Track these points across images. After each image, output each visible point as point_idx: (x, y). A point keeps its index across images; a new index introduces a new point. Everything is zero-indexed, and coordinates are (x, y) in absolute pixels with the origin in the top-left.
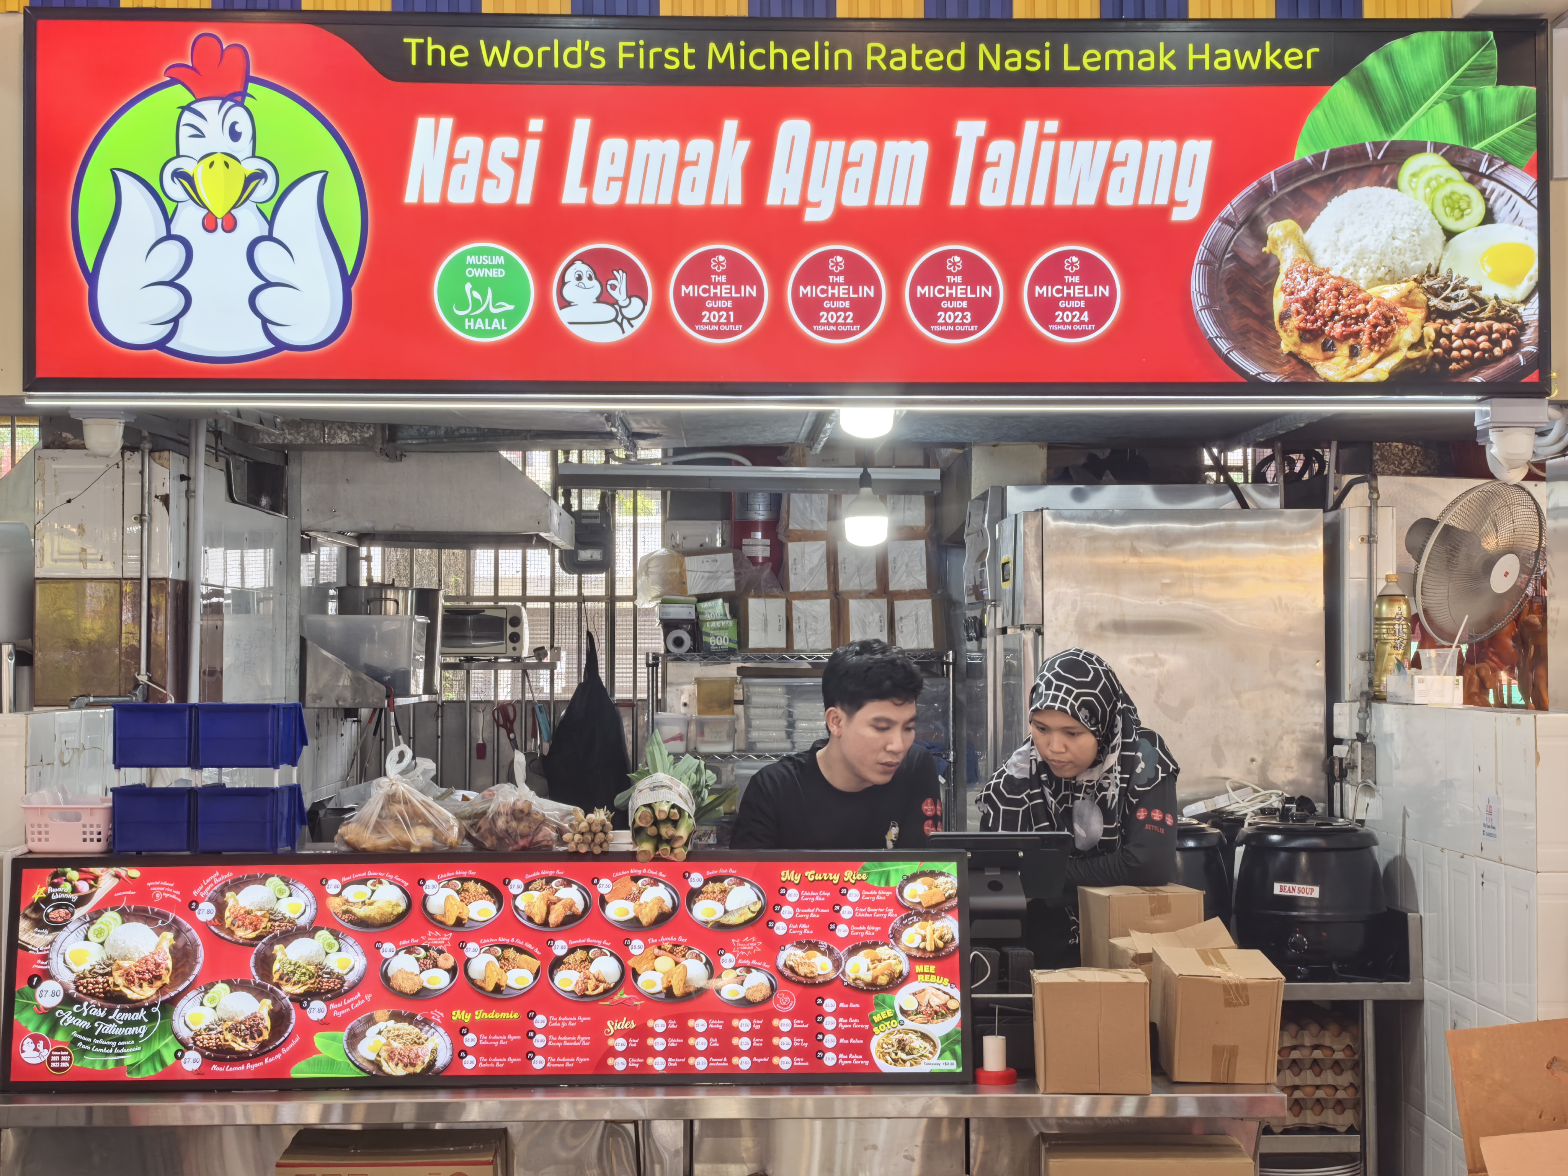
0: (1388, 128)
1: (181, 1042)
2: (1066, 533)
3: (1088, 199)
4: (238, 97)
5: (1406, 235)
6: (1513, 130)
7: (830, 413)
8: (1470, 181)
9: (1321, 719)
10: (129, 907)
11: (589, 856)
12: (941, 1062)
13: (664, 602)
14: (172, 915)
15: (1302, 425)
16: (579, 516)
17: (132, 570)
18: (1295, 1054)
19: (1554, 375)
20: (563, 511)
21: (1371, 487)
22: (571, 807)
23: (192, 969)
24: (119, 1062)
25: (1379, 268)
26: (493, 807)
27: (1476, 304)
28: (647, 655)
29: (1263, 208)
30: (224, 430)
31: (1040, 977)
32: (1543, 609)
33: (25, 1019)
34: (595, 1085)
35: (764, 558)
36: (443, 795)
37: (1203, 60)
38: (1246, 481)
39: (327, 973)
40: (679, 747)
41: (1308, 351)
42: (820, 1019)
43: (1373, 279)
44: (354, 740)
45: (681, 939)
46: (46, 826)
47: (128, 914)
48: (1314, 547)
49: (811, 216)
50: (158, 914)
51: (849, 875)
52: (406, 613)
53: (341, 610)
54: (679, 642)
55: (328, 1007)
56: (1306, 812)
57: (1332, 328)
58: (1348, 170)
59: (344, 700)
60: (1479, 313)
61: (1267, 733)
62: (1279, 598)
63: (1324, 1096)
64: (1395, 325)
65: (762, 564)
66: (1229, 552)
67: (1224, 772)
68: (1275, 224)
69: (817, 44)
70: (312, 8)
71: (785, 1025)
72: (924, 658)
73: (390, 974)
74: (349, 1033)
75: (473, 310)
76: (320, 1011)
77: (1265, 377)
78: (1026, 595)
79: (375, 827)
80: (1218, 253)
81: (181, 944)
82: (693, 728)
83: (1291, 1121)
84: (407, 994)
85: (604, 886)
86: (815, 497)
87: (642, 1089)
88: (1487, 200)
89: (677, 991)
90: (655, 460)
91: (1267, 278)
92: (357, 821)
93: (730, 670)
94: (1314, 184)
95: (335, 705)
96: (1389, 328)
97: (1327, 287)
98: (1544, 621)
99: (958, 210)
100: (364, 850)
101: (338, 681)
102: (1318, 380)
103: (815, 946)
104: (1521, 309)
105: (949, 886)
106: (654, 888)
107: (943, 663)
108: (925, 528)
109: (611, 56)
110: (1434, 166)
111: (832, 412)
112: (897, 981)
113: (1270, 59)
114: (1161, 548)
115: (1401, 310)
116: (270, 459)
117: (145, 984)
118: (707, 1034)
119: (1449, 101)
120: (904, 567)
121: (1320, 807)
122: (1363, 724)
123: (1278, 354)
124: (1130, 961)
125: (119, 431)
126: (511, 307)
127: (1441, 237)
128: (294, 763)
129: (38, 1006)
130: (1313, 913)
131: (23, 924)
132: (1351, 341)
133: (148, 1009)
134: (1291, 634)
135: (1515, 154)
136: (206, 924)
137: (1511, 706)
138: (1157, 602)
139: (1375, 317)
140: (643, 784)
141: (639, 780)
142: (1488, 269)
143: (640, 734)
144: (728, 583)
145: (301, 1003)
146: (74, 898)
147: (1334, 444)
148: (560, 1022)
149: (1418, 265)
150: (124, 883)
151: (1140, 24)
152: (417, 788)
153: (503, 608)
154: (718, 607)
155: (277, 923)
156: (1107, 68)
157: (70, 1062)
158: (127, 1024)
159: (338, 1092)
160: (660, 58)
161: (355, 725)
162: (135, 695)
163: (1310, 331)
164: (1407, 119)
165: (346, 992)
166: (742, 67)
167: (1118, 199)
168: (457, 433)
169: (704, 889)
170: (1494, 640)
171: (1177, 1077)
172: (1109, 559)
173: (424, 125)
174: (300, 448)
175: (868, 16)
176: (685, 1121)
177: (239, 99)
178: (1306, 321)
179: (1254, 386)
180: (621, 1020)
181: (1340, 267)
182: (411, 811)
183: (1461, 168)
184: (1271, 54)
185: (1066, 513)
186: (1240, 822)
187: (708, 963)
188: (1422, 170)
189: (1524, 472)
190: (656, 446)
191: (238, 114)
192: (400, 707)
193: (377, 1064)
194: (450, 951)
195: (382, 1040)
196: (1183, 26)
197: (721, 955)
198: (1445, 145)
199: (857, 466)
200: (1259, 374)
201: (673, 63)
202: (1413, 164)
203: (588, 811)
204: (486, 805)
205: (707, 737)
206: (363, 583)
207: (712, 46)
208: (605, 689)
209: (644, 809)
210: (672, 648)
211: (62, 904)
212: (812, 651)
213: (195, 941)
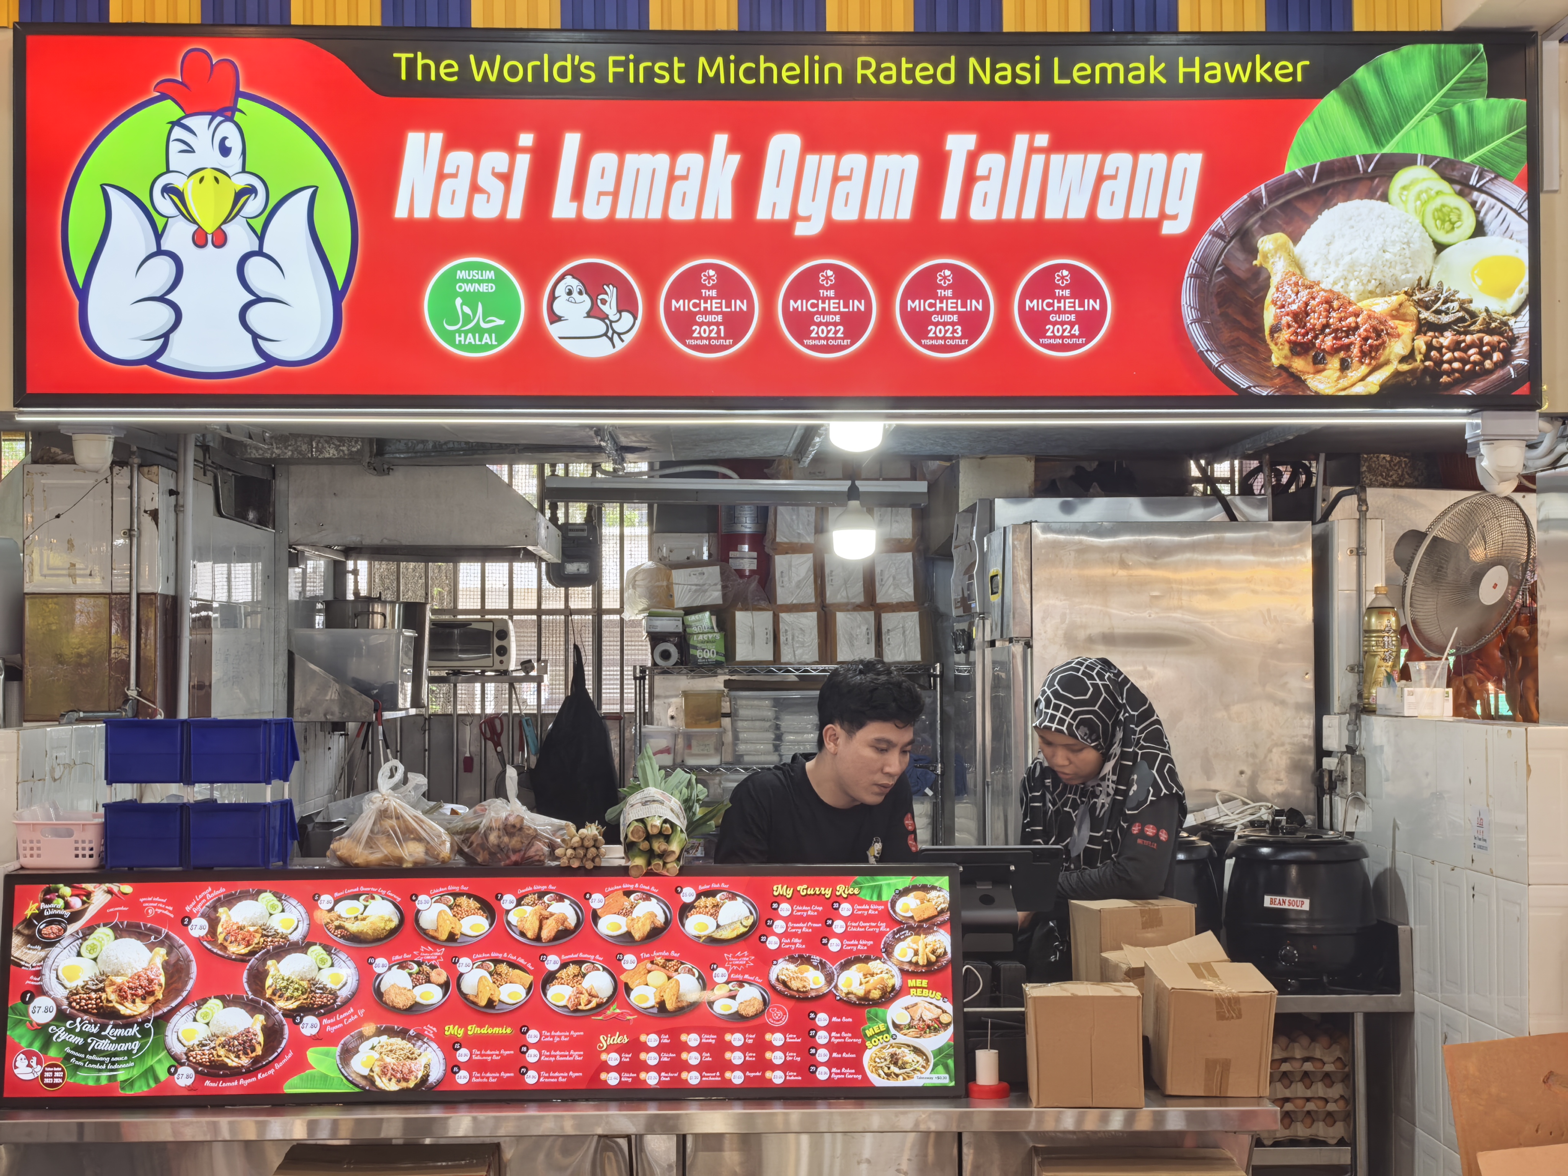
0: (1379, 142)
1: (175, 1058)
2: (1055, 546)
3: (1078, 212)
4: (228, 112)
5: (1398, 248)
6: (1504, 143)
7: (818, 427)
8: (1461, 194)
9: (1310, 731)
10: (122, 923)
11: (582, 871)
12: (934, 1076)
13: (651, 615)
14: (164, 931)
15: (1291, 438)
16: (566, 529)
17: (121, 585)
18: (1286, 1067)
19: (1545, 387)
20: (550, 525)
21: (1359, 500)
22: (564, 822)
23: (186, 984)
24: (112, 1078)
25: (1369, 281)
26: (485, 822)
27: (1467, 317)
28: (635, 667)
29: (1253, 221)
30: (211, 444)
31: (1033, 990)
32: (1533, 620)
33: (17, 1035)
34: (587, 1100)
35: (751, 571)
36: (432, 808)
37: (1193, 73)
38: (1233, 493)
39: (319, 989)
40: (667, 760)
41: (1299, 364)
42: (812, 1033)
43: (1364, 292)
44: (342, 753)
45: (673, 953)
46: (38, 842)
47: (121, 930)
48: (1303, 559)
49: (802, 230)
50: (151, 929)
51: (841, 890)
52: (393, 626)
53: (328, 624)
54: (666, 655)
55: (321, 1022)
56: (1295, 825)
57: (1323, 341)
58: (1338, 183)
59: (332, 714)
60: (1470, 326)
61: (1256, 746)
62: (1269, 611)
63: (1315, 1108)
64: (1386, 338)
65: (749, 576)
66: (1218, 564)
67: (1214, 785)
68: (1265, 237)
69: (806, 58)
70: (301, 23)
71: (777, 1039)
72: (911, 670)
73: (383, 989)
74: (342, 1049)
75: (463, 325)
76: (313, 1026)
77: (1256, 390)
78: (1014, 609)
79: (367, 842)
80: (1209, 266)
81: (173, 960)
82: (680, 741)
83: (1282, 1133)
84: (399, 1009)
85: (597, 901)
86: (803, 510)
87: (634, 1104)
88: (1477, 213)
89: (670, 1006)
90: (641, 473)
91: (1258, 291)
92: (349, 836)
93: (717, 683)
94: (1304, 197)
95: (323, 719)
96: (1380, 341)
97: (1317, 300)
98: (1533, 631)
99: (948, 224)
100: (357, 865)
101: (326, 695)
102: (1309, 393)
103: (807, 961)
104: (1511, 322)
105: (941, 900)
106: (647, 902)
107: (930, 675)
108: (913, 540)
109: (601, 70)
110: (1424, 179)
111: (821, 426)
112: (889, 996)
113: (1260, 72)
114: (1150, 560)
115: (1392, 323)
116: (258, 473)
117: (138, 1000)
118: (700, 1048)
119: (1440, 114)
120: (891, 579)
121: (1310, 819)
122: (1352, 735)
123: (1269, 368)
124: (1123, 976)
125: (109, 446)
126: (502, 322)
127: (1432, 250)
128: (286, 778)
129: (31, 1022)
130: (1304, 925)
131: (16, 940)
132: (1342, 354)
133: (141, 1024)
134: (1280, 646)
135: (1505, 166)
136: (199, 940)
137: (1499, 718)
138: (1146, 615)
139: (1366, 330)
140: (635, 798)
141: (631, 794)
142: (1479, 282)
143: (627, 746)
144: (715, 596)
145: (294, 1019)
146: (67, 913)
147: (1322, 456)
148: (553, 1037)
149: (1409, 278)
150: (116, 899)
151: (1130, 37)
152: (409, 803)
153: (490, 621)
154: (705, 619)
155: (270, 939)
156: (1097, 81)
157: (63, 1078)
158: (121, 1039)
159: (330, 1107)
160: (649, 72)
161: (342, 739)
162: (125, 710)
163: (1300, 344)
164: (1397, 132)
165: (339, 1007)
166: (732, 81)
167: (1108, 212)
168: (445, 447)
169: (696, 904)
170: (1481, 652)
171: (1171, 1089)
172: (1098, 572)
173: (414, 140)
174: (288, 462)
175: (858, 30)
176: (678, 1136)
177: (229, 114)
178: (1297, 334)
179: (1246, 399)
180: (613, 1035)
181: (1331, 280)
182: (402, 826)
183: (1451, 181)
184: (1261, 67)
185: (1054, 526)
186: (1230, 834)
187: (700, 977)
188: (1413, 182)
189: (1514, 484)
190: (642, 459)
191: (227, 129)
192: (388, 720)
193: (370, 1079)
194: (443, 966)
195: (376, 1056)
196: (1173, 39)
197: (713, 970)
198: (1435, 158)
199: (844, 478)
200: (1250, 387)
201: (663, 77)
202: (1403, 177)
203: (580, 826)
204: (478, 820)
205: (695, 750)
206: (350, 597)
207: (702, 60)
208: (592, 703)
209: (636, 824)
210: (659, 661)
211: (55, 920)
212: (799, 663)
213: (188, 956)
